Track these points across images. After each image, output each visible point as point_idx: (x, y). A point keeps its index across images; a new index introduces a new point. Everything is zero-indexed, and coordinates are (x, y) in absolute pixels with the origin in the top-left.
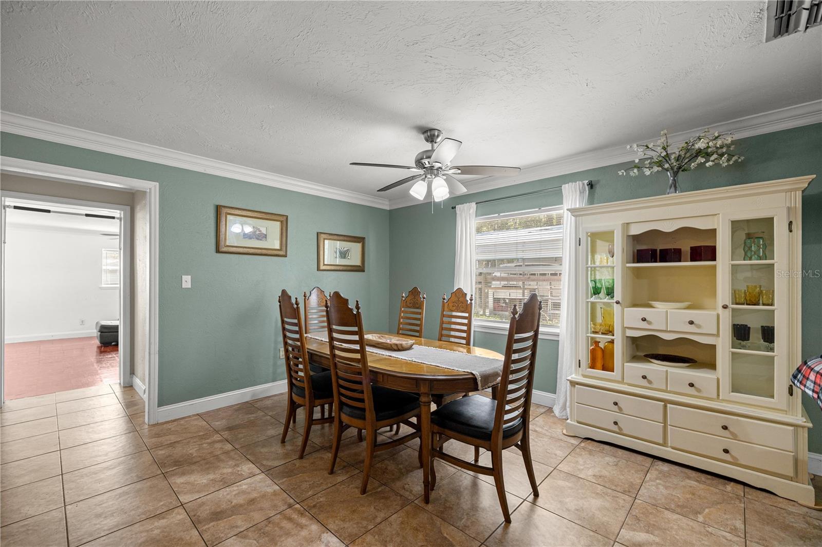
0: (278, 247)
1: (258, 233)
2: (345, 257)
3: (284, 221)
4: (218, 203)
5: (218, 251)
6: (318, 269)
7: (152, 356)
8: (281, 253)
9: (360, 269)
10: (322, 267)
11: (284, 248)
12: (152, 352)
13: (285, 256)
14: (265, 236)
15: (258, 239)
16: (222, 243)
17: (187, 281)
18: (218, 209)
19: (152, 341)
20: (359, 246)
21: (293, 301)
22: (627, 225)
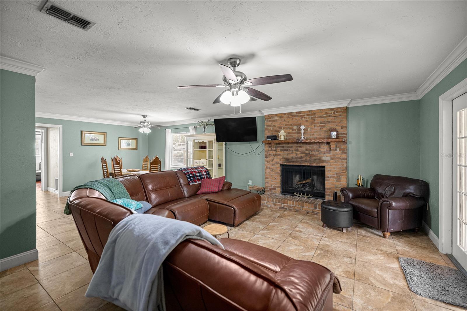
0: (103, 143)
1: (96, 138)
2: (129, 145)
3: (105, 134)
4: (82, 130)
5: (82, 145)
6: (119, 150)
7: (61, 177)
8: (104, 145)
9: (136, 149)
10: (120, 149)
11: (105, 143)
12: (61, 175)
13: (106, 146)
14: (98, 140)
15: (95, 140)
16: (83, 142)
17: (71, 154)
18: (82, 132)
19: (61, 172)
20: (135, 141)
21: (105, 160)
22: (194, 140)
